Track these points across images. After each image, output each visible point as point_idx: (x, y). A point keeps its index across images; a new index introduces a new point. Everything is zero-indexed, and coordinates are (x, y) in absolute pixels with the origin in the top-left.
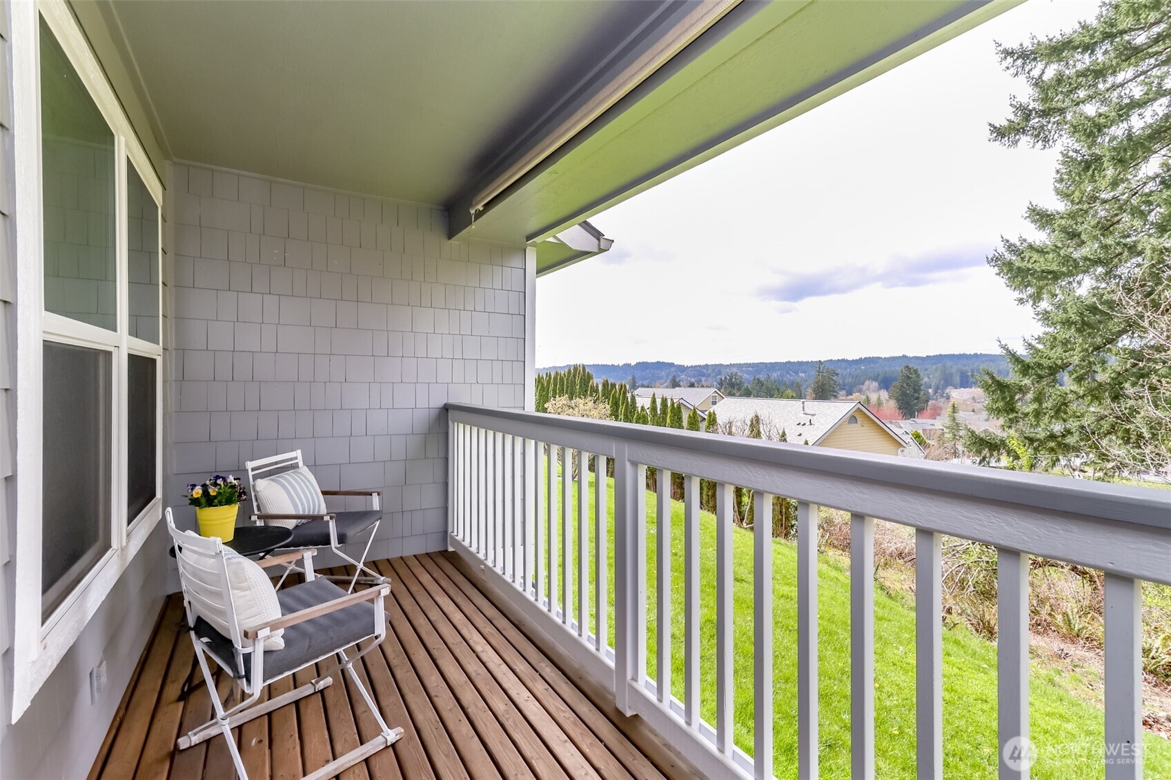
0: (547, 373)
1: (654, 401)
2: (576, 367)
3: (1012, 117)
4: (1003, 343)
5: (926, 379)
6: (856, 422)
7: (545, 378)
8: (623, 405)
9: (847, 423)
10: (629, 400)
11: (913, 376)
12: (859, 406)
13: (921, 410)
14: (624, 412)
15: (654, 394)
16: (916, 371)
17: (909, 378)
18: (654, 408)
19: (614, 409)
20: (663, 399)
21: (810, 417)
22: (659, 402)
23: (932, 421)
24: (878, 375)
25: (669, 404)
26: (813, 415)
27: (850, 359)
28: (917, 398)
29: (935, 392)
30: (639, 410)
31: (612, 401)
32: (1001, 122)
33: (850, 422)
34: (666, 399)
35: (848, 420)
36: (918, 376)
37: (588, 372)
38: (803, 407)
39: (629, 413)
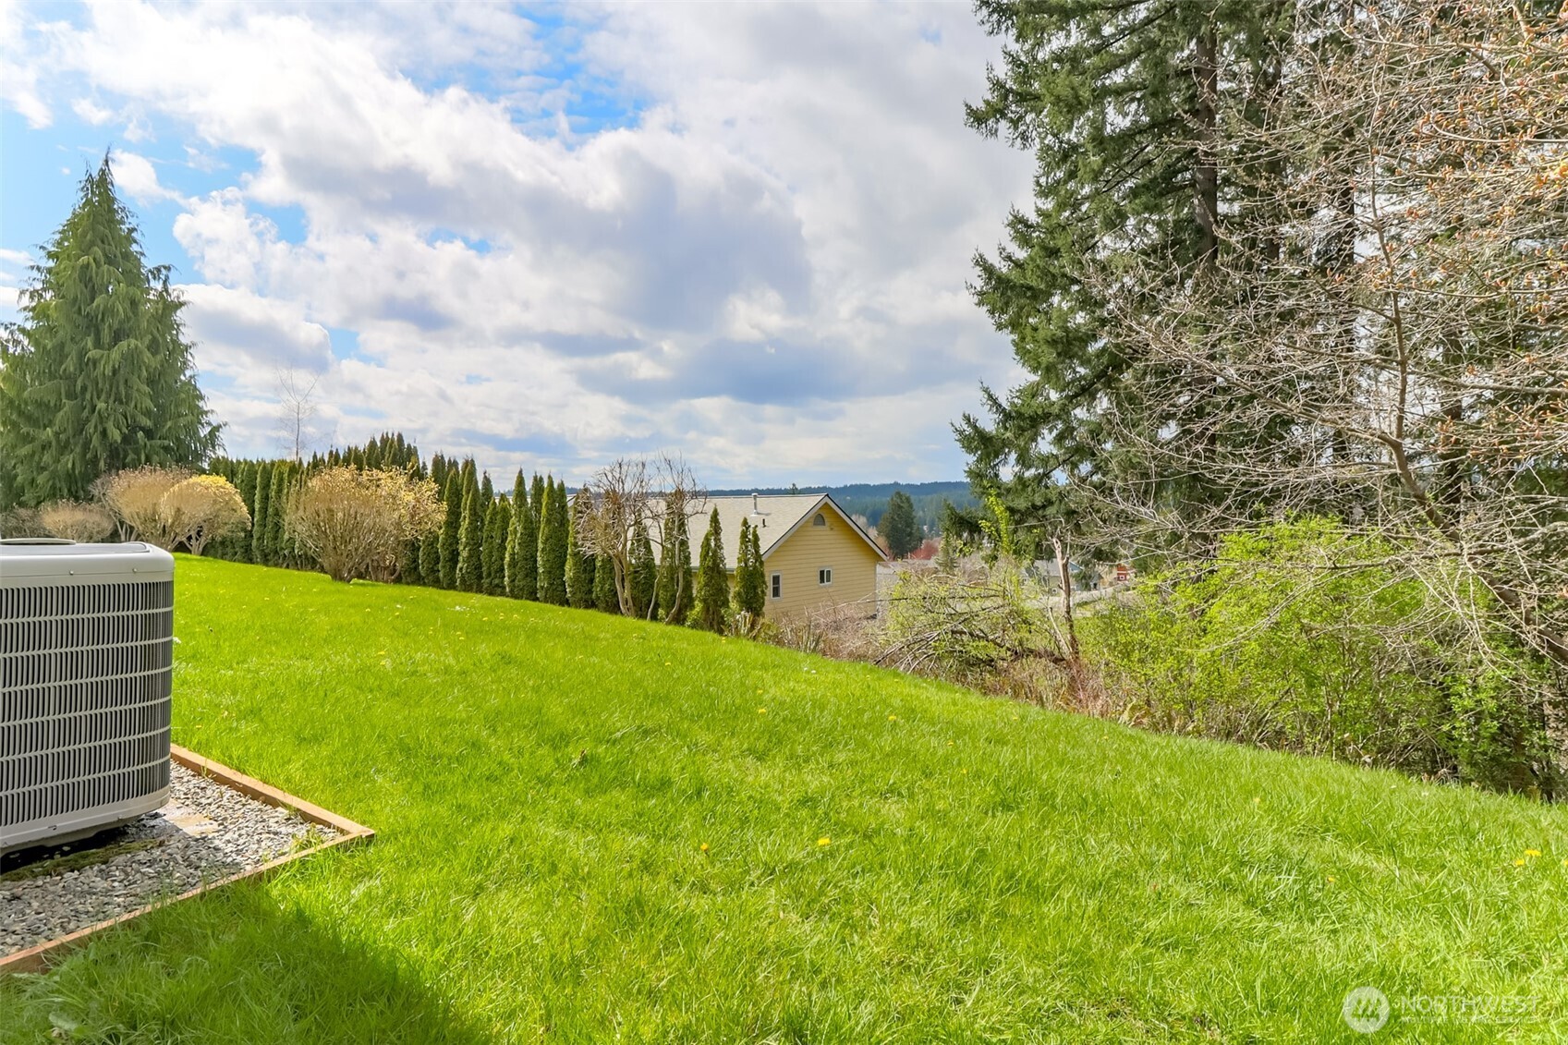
0: (331, 452)
1: (521, 482)
2: (385, 440)
3: (989, 97)
4: (985, 386)
5: (921, 513)
6: (824, 524)
7: (326, 460)
8: (468, 493)
9: (811, 524)
10: (480, 487)
11: (905, 505)
12: (827, 500)
13: (914, 550)
14: (471, 505)
15: (521, 472)
16: (908, 499)
17: (900, 507)
18: (520, 493)
19: (453, 501)
20: (535, 478)
21: (763, 517)
22: (529, 485)
23: (926, 562)
24: (867, 507)
25: (546, 485)
26: (767, 515)
27: (833, 486)
28: (910, 534)
29: (931, 529)
30: (497, 501)
31: (450, 490)
32: (979, 104)
33: (816, 524)
34: (541, 479)
35: (812, 520)
36: (911, 506)
37: (409, 445)
38: (755, 504)
39: (478, 507)
